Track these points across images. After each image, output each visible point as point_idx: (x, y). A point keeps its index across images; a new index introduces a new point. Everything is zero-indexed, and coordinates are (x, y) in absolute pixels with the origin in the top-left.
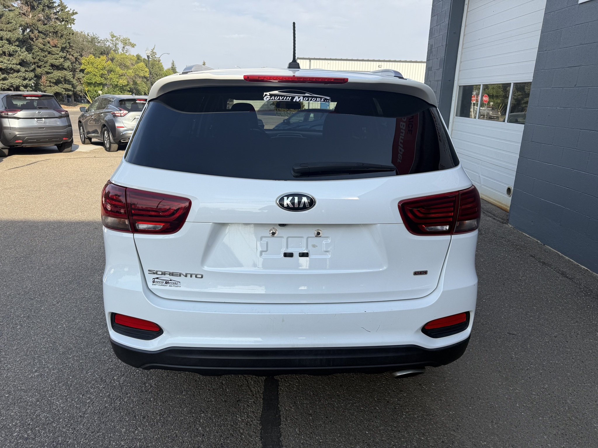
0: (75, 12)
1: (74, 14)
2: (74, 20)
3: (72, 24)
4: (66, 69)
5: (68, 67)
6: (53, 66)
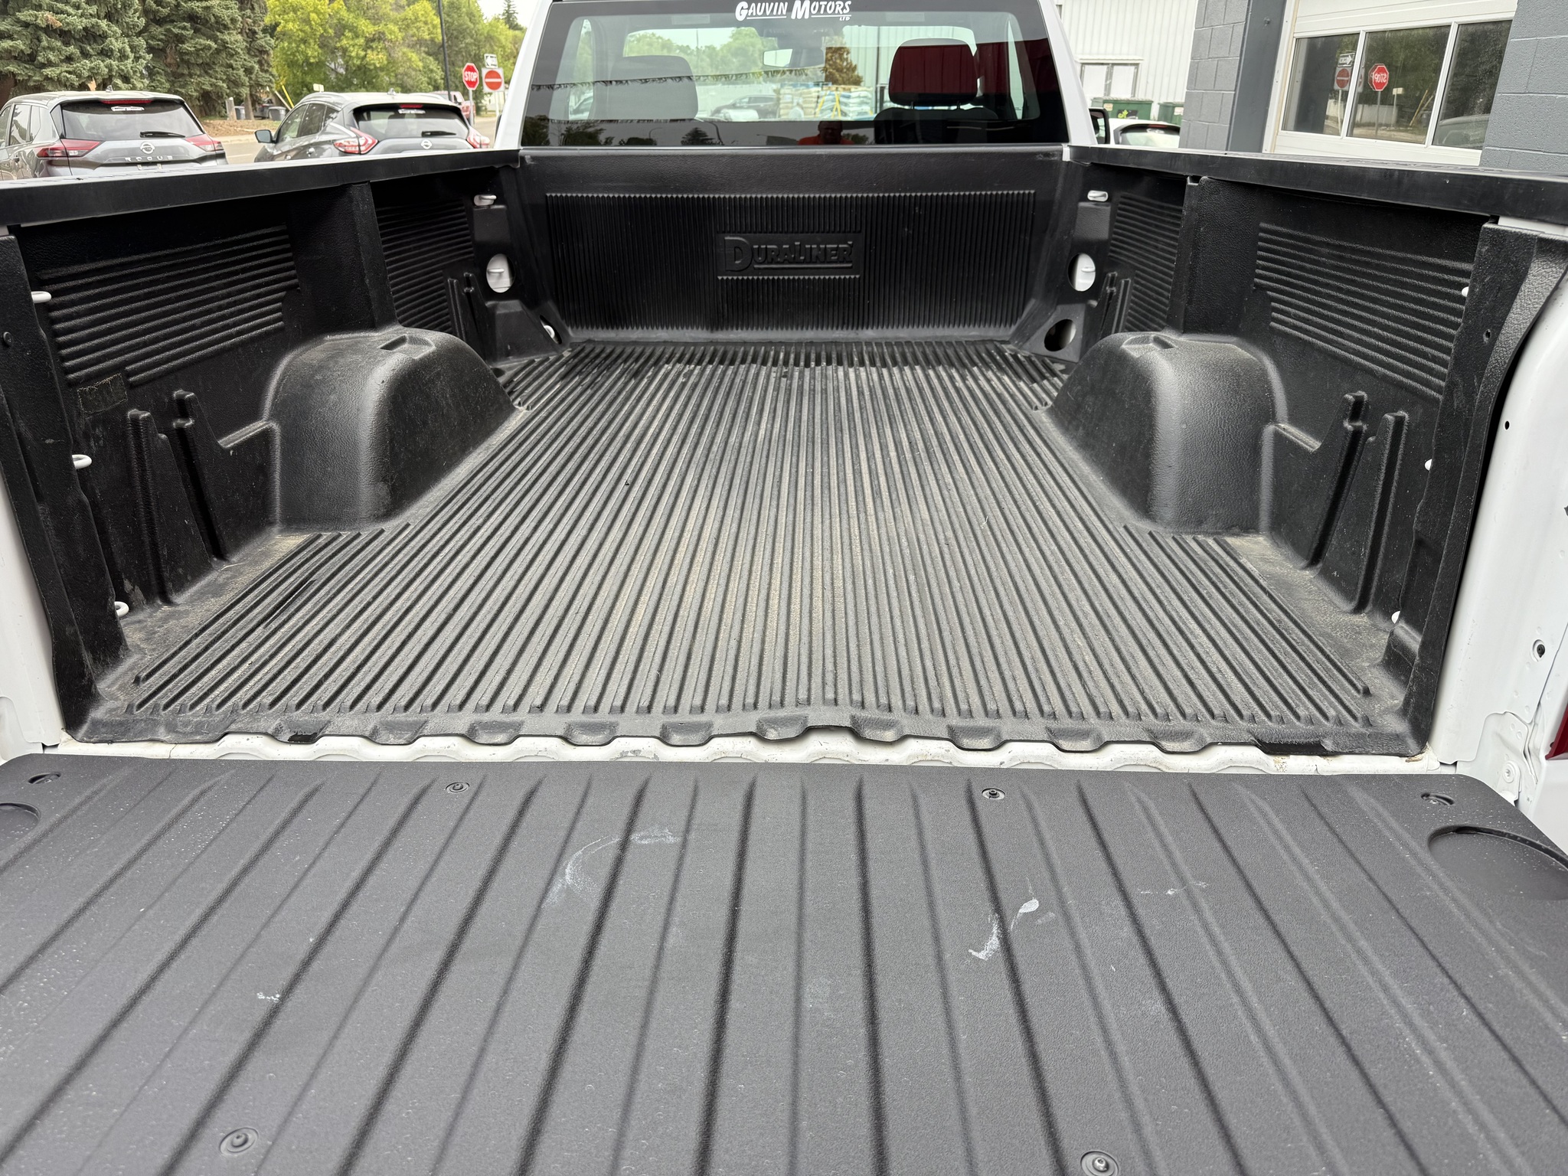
4: (226, 27)
5: (232, 20)
6: (192, 17)
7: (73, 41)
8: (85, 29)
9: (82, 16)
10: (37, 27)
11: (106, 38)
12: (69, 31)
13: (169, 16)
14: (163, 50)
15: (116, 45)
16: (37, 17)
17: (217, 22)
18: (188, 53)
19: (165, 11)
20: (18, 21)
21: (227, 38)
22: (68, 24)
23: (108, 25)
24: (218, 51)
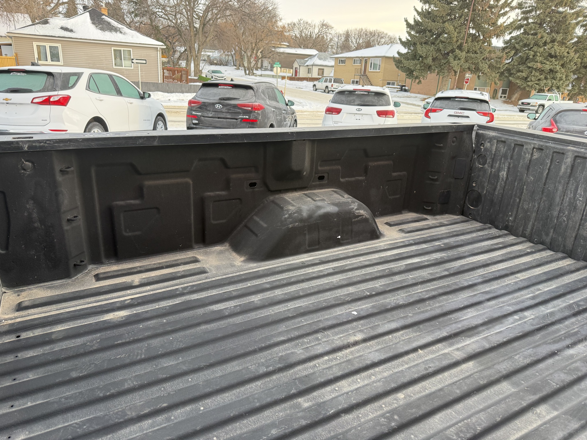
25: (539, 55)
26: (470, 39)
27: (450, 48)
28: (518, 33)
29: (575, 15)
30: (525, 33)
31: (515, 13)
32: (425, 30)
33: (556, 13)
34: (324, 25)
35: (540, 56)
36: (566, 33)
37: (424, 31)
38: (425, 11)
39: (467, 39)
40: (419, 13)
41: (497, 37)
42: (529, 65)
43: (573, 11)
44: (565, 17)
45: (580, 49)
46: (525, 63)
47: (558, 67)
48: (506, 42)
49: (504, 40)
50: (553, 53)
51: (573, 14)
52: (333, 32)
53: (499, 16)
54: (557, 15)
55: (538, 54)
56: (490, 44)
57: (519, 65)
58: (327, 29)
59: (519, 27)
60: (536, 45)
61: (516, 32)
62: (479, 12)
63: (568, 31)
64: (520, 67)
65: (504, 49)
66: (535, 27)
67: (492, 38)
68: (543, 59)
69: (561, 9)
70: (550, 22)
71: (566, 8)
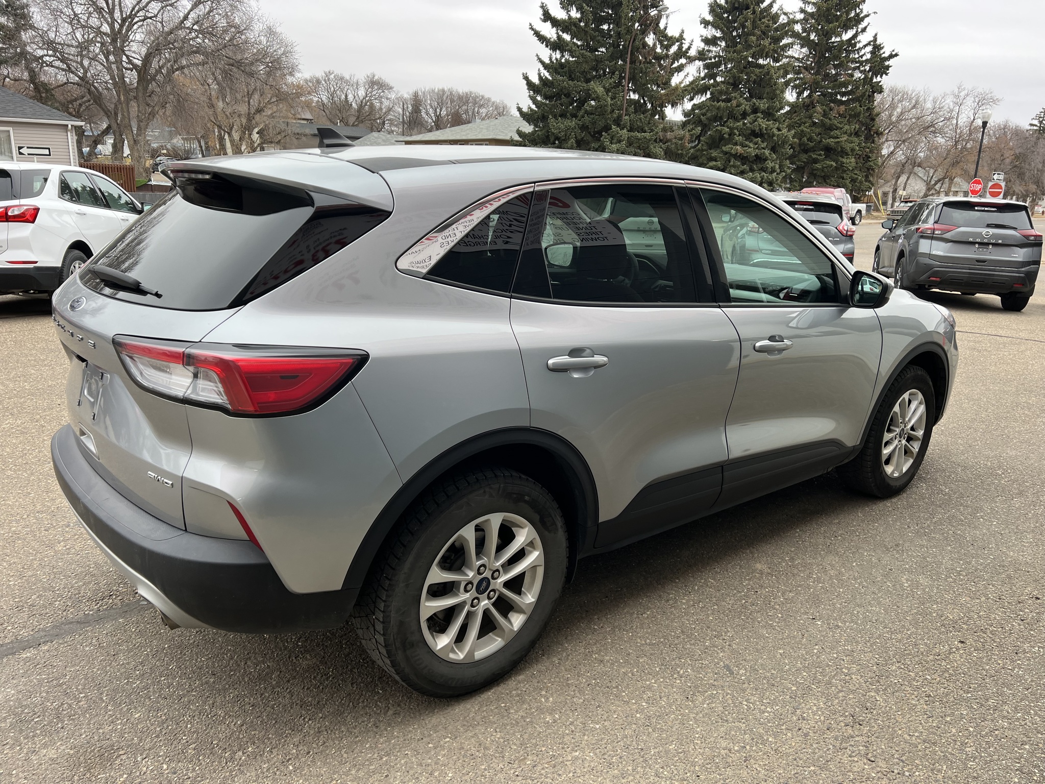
0: (894, 53)
1: (891, 56)
2: (888, 67)
3: (884, 75)
4: (847, 154)
5: (852, 150)
6: (828, 150)
7: (748, 162)
8: (756, 156)
9: (757, 148)
10: (731, 155)
11: (766, 160)
12: (747, 157)
13: (813, 147)
14: (803, 168)
15: (770, 164)
16: (732, 148)
17: (842, 151)
18: (817, 169)
19: (812, 144)
20: (723, 151)
21: (844, 160)
22: (747, 152)
23: (770, 154)
24: (837, 168)
25: (737, 133)
26: (632, 109)
27: (601, 124)
28: (704, 99)
29: (782, 71)
30: (713, 98)
31: (695, 67)
32: (558, 94)
33: (755, 67)
34: (375, 84)
35: (739, 135)
36: (772, 99)
37: (558, 96)
38: (555, 61)
39: (626, 109)
40: (546, 66)
41: (672, 106)
42: (724, 148)
43: (778, 64)
44: (768, 73)
45: (796, 123)
46: (718, 147)
47: (767, 152)
48: (686, 114)
49: (684, 111)
50: (757, 129)
51: (779, 68)
52: (393, 96)
53: (672, 72)
54: (757, 71)
55: (736, 131)
56: (663, 116)
57: (710, 149)
58: (380, 91)
59: (703, 90)
60: (731, 119)
61: (699, 97)
62: (640, 65)
63: (775, 95)
64: (711, 153)
65: (684, 125)
66: (727, 88)
67: (666, 107)
68: (744, 139)
69: (761, 61)
70: (748, 81)
71: (768, 59)
